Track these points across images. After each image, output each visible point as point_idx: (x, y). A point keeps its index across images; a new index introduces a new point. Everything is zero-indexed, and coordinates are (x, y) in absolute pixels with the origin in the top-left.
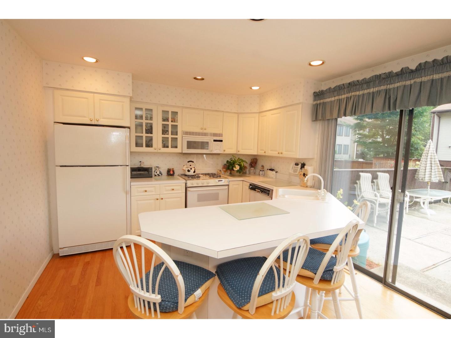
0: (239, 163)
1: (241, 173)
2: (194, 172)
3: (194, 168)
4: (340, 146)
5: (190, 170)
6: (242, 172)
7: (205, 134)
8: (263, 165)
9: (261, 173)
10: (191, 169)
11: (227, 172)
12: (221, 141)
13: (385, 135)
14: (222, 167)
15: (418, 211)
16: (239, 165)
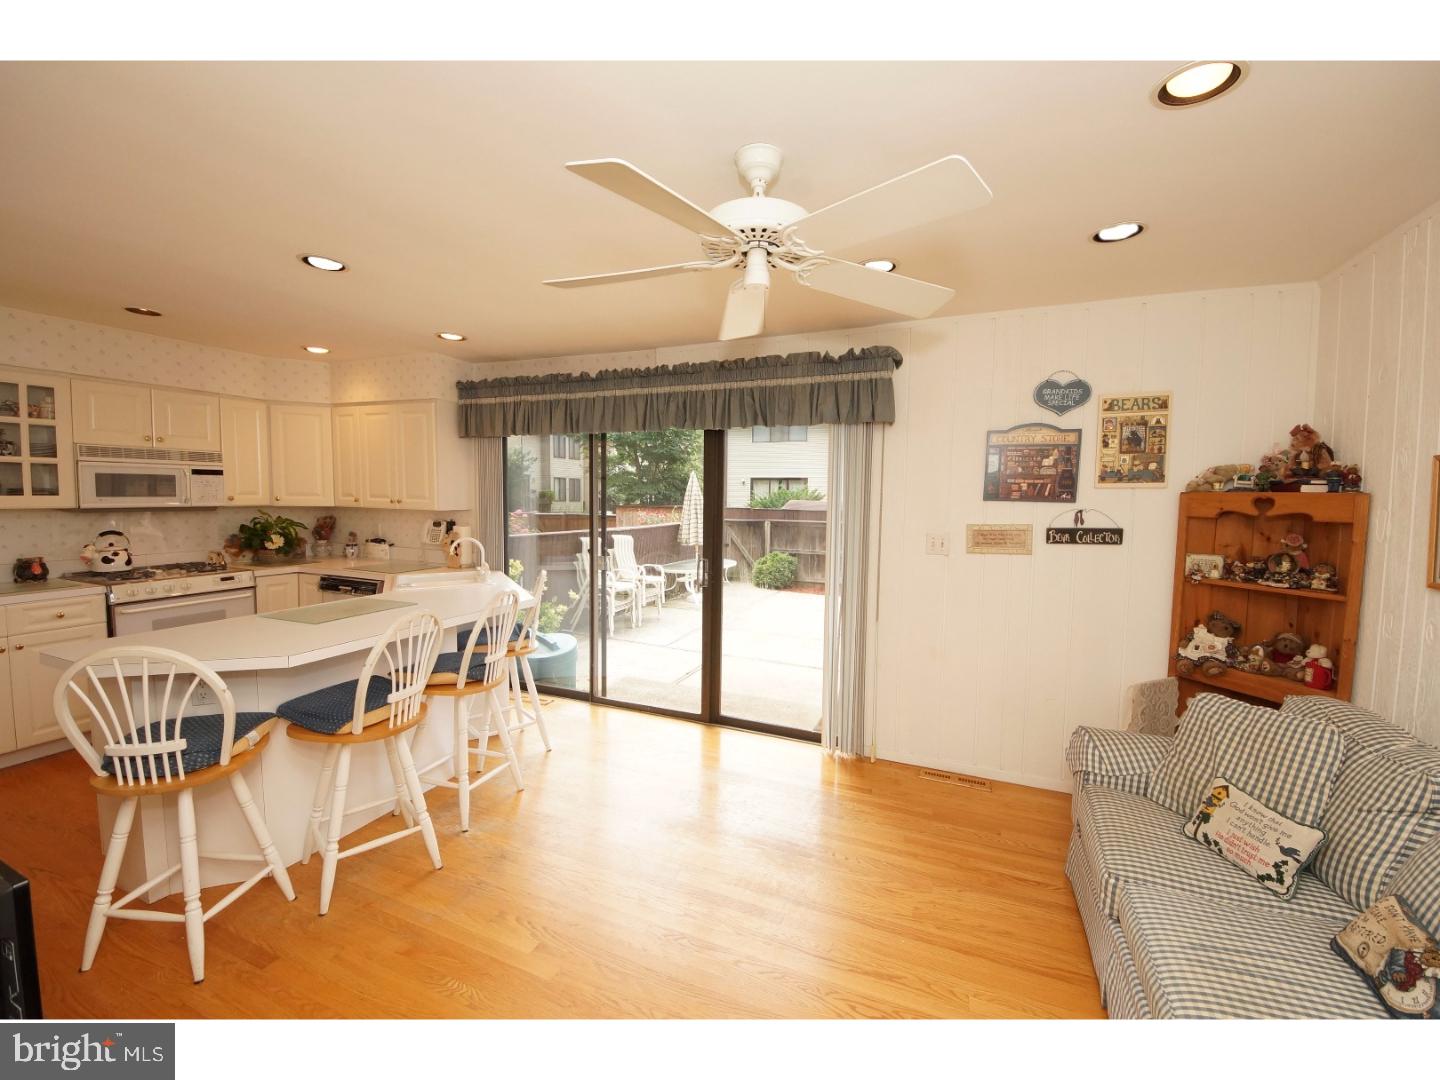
0: (283, 528)
1: (291, 555)
2: (129, 562)
3: (126, 550)
4: (562, 481)
5: (111, 557)
6: (292, 551)
7: (162, 455)
8: (354, 531)
9: (350, 550)
10: (116, 554)
11: (244, 556)
12: (220, 473)
13: (640, 460)
14: (224, 544)
15: (684, 598)
16: (281, 535)
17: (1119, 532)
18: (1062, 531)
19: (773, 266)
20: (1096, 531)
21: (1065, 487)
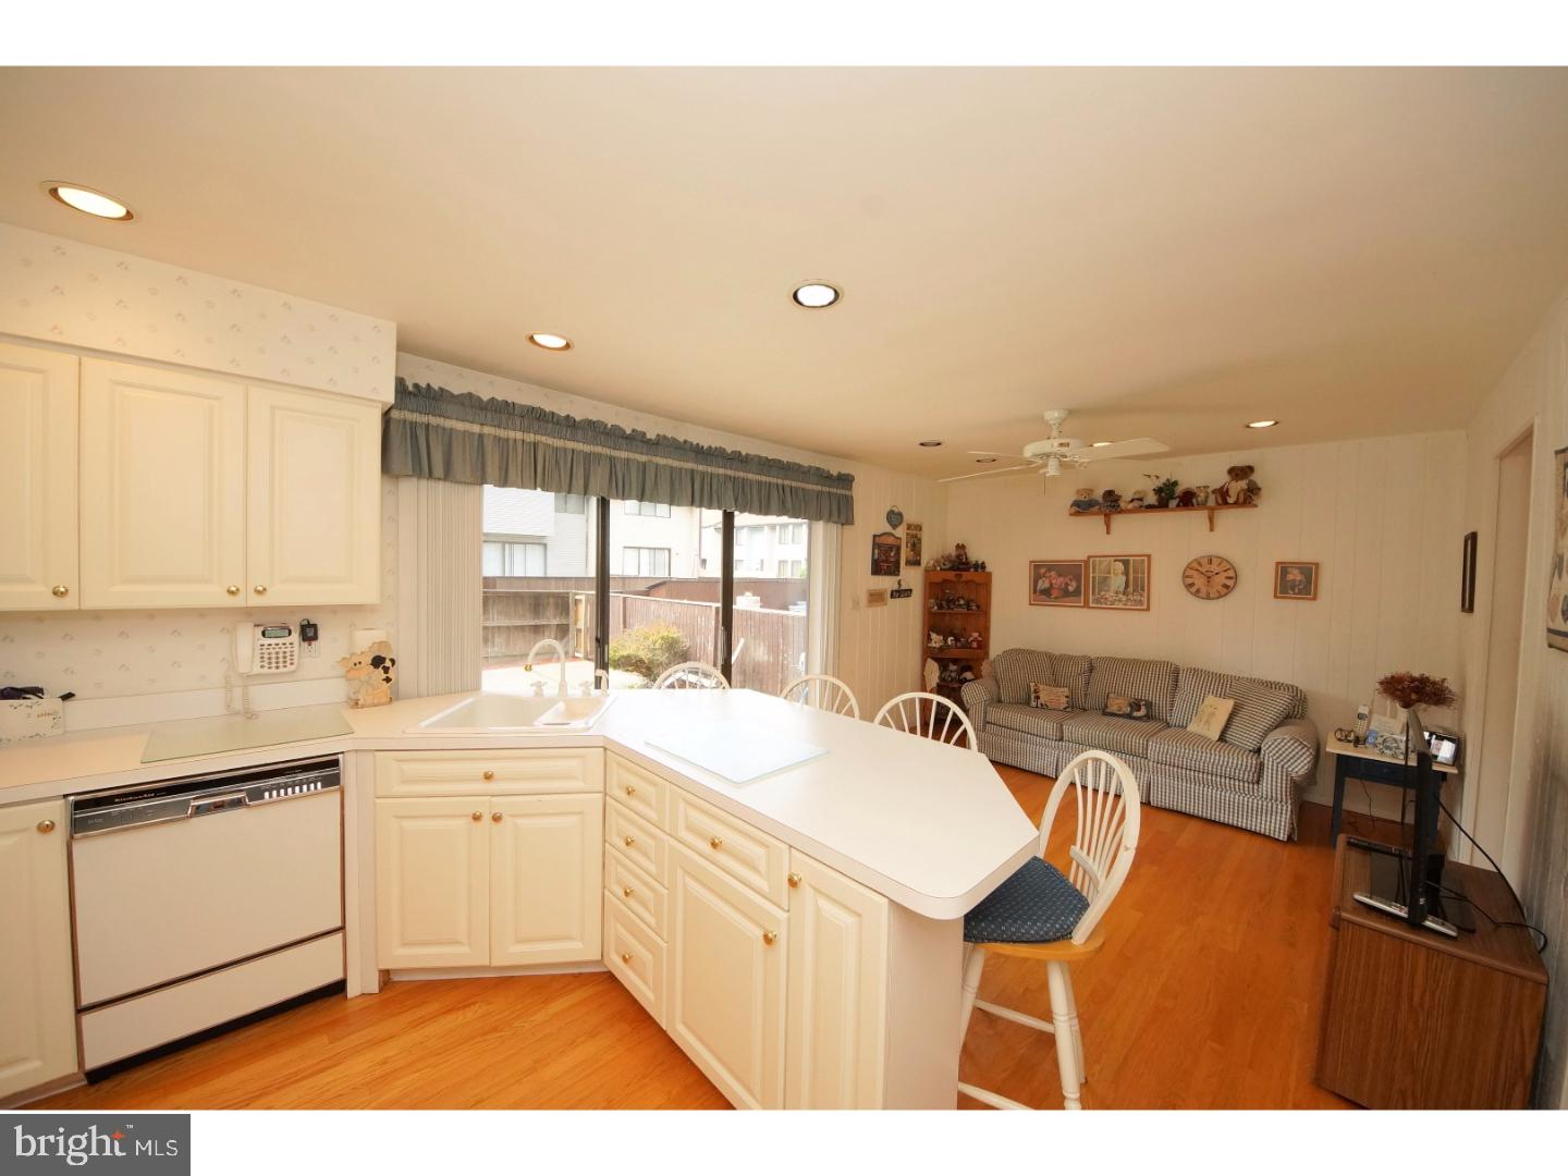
17: (910, 590)
18: (896, 591)
20: (905, 590)
21: (895, 569)
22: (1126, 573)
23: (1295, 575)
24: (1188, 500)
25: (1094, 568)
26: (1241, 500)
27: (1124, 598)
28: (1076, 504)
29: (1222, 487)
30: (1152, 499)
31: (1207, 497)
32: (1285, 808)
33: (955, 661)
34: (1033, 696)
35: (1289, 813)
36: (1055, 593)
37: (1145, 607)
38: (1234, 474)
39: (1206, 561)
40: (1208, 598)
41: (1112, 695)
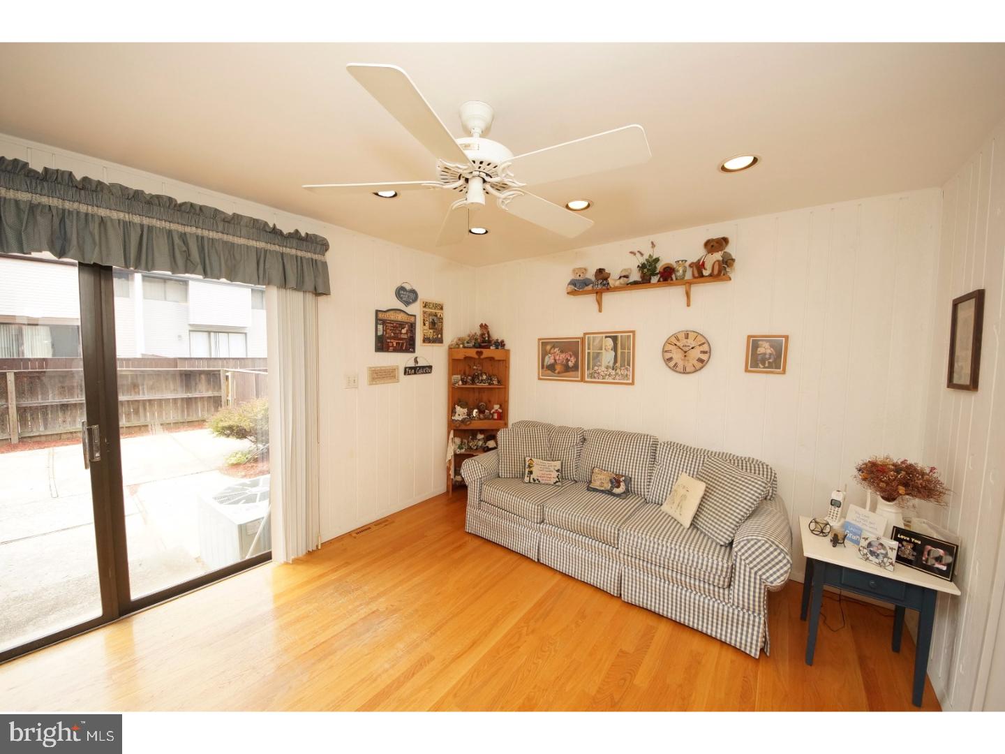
17: (430, 367)
18: (411, 368)
19: (487, 193)
20: (423, 367)
21: (409, 346)
22: (615, 349)
23: (765, 349)
24: (667, 275)
25: (589, 344)
26: (716, 272)
27: (613, 372)
28: (573, 283)
29: (699, 261)
30: (636, 276)
31: (685, 272)
32: (757, 620)
33: (482, 431)
34: (527, 470)
35: (762, 626)
36: (558, 368)
37: (630, 381)
38: (709, 247)
39: (681, 336)
40: (685, 372)
41: (596, 470)
